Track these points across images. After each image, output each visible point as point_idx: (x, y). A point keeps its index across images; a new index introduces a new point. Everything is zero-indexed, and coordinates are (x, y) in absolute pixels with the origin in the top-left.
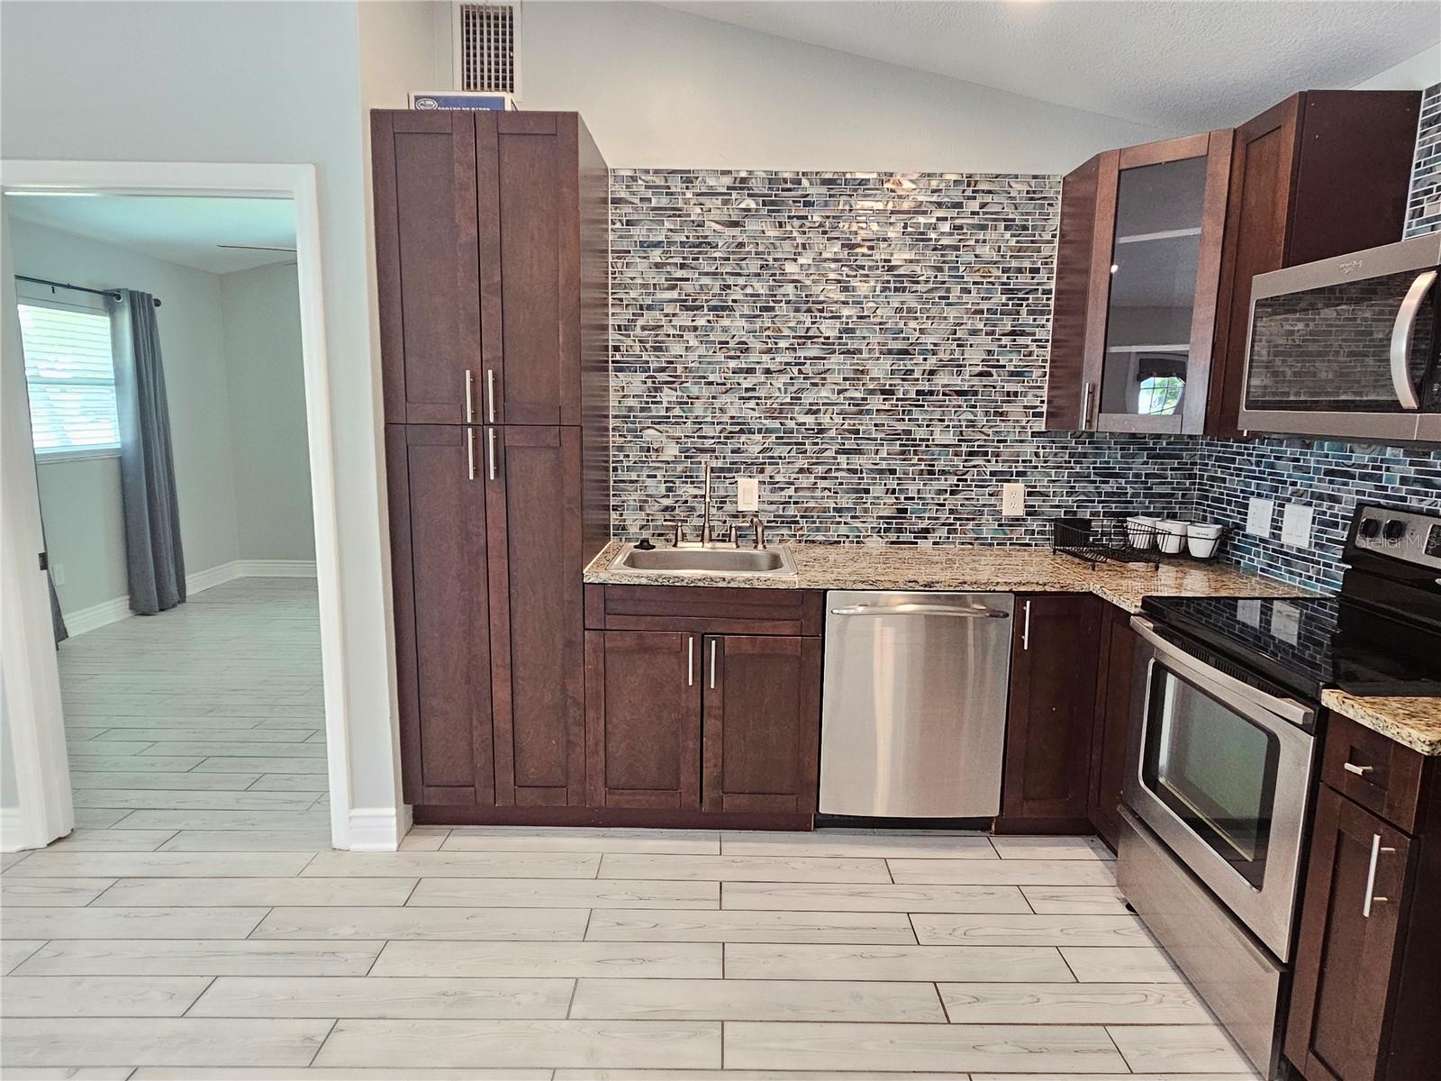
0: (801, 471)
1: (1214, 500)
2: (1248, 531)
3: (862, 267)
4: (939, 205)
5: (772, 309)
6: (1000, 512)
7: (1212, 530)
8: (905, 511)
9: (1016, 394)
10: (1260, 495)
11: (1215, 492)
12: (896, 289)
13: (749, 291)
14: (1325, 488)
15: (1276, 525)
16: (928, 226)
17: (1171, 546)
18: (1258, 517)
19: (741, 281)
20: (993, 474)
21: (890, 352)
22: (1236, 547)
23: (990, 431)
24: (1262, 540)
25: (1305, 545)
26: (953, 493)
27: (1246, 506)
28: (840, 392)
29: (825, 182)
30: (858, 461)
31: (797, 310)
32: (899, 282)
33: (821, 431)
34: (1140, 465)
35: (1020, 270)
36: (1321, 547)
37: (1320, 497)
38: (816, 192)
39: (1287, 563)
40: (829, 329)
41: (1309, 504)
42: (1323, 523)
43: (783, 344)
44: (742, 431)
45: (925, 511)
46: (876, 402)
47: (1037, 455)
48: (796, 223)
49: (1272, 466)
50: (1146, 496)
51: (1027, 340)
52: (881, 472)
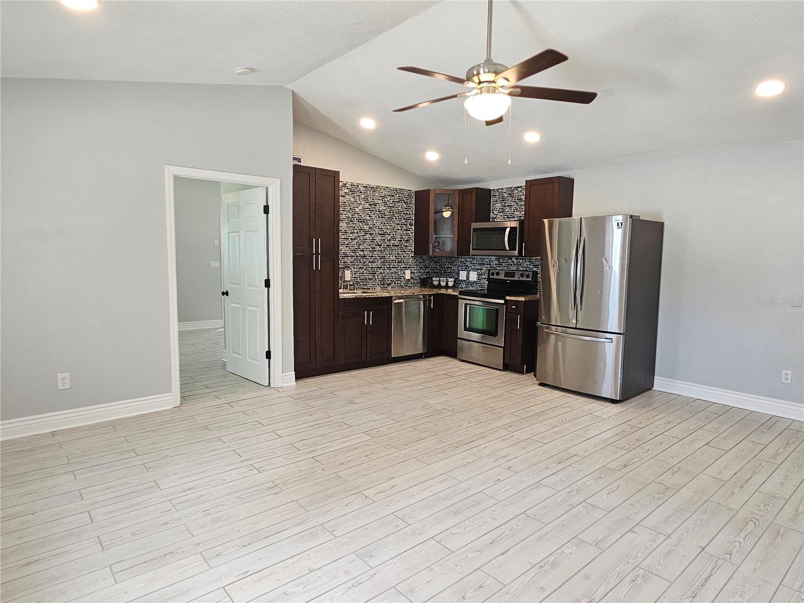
0: (360, 268)
1: (449, 273)
2: (460, 279)
3: (373, 211)
4: (390, 195)
5: (353, 221)
6: (405, 278)
7: (453, 279)
8: (384, 279)
9: (407, 246)
10: (462, 270)
11: (449, 271)
12: (381, 217)
13: (347, 216)
14: (479, 267)
15: (468, 277)
16: (387, 201)
17: (443, 284)
18: (463, 275)
19: (345, 213)
20: (403, 268)
21: (380, 234)
22: (457, 283)
23: (402, 256)
24: (464, 280)
25: (476, 280)
26: (395, 273)
27: (459, 273)
28: (369, 245)
29: (364, 187)
30: (374, 265)
31: (358, 222)
32: (382, 215)
33: (365, 256)
34: (433, 265)
35: (407, 214)
36: (479, 280)
37: (478, 269)
38: (362, 189)
39: (471, 285)
40: (366, 228)
41: (476, 271)
42: (479, 275)
43: (355, 231)
44: (345, 256)
45: (389, 279)
46: (378, 248)
47: (412, 262)
48: (358, 197)
49: (465, 263)
50: (434, 273)
51: (409, 232)
52: (379, 268)
